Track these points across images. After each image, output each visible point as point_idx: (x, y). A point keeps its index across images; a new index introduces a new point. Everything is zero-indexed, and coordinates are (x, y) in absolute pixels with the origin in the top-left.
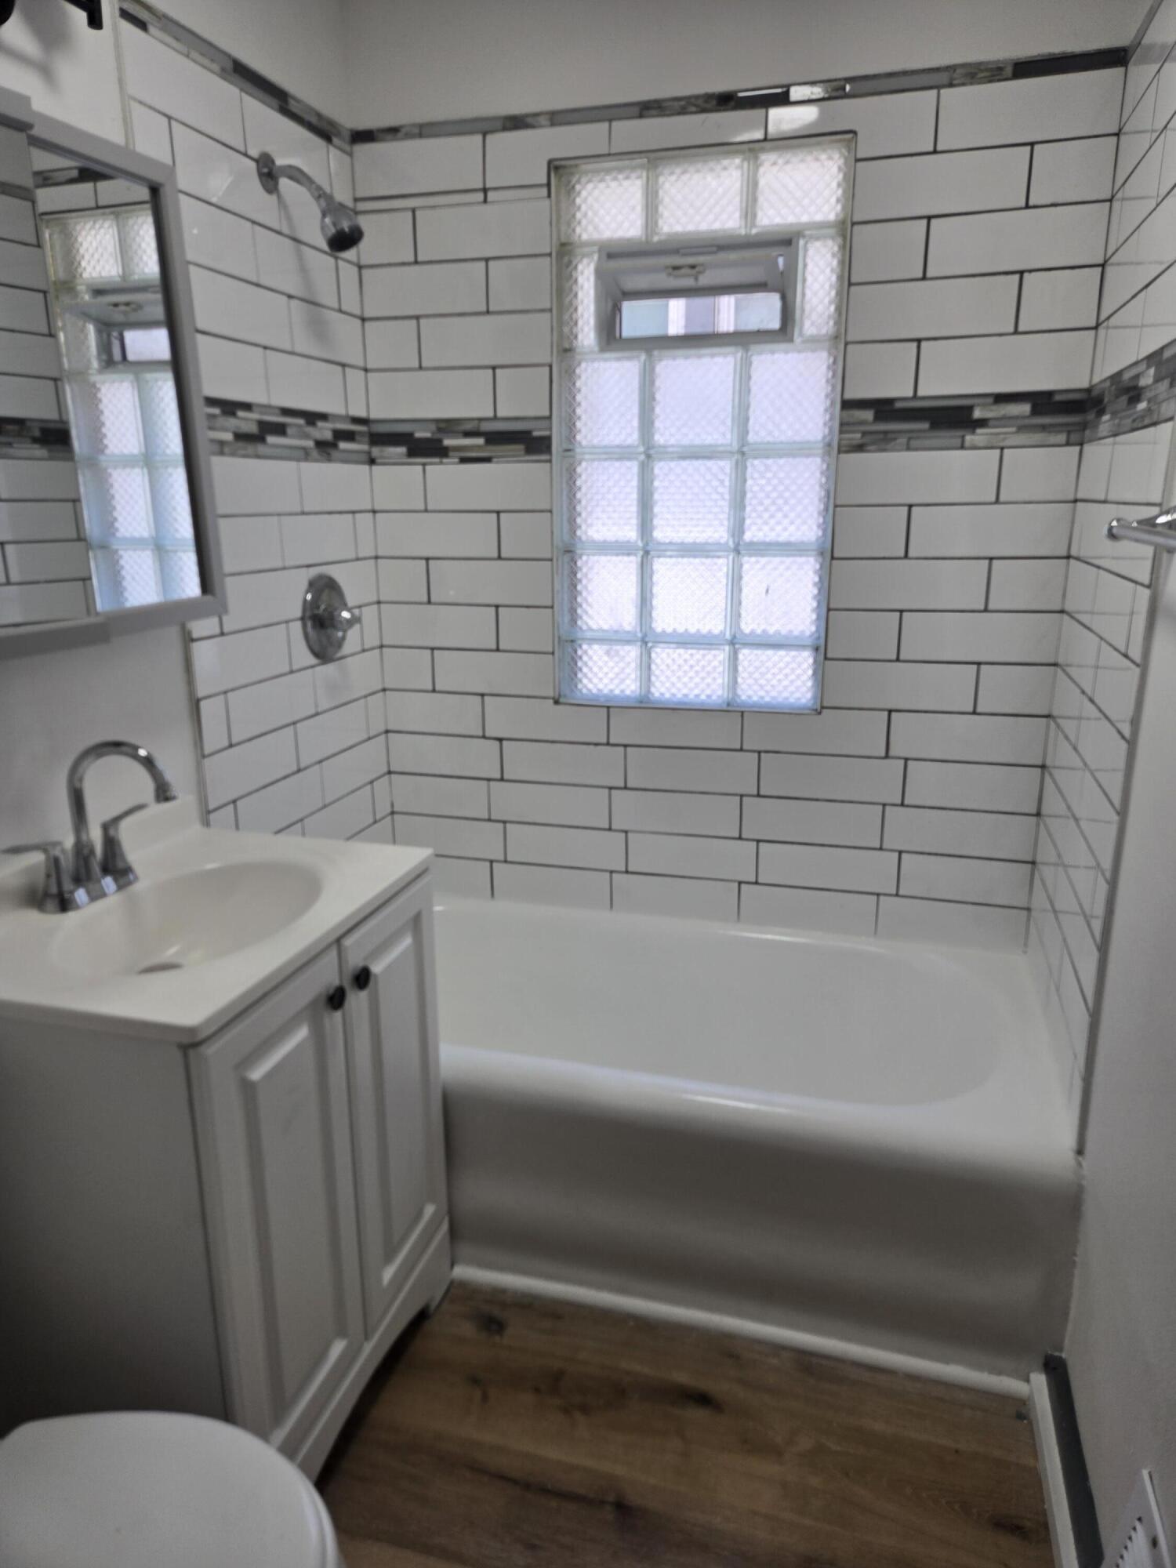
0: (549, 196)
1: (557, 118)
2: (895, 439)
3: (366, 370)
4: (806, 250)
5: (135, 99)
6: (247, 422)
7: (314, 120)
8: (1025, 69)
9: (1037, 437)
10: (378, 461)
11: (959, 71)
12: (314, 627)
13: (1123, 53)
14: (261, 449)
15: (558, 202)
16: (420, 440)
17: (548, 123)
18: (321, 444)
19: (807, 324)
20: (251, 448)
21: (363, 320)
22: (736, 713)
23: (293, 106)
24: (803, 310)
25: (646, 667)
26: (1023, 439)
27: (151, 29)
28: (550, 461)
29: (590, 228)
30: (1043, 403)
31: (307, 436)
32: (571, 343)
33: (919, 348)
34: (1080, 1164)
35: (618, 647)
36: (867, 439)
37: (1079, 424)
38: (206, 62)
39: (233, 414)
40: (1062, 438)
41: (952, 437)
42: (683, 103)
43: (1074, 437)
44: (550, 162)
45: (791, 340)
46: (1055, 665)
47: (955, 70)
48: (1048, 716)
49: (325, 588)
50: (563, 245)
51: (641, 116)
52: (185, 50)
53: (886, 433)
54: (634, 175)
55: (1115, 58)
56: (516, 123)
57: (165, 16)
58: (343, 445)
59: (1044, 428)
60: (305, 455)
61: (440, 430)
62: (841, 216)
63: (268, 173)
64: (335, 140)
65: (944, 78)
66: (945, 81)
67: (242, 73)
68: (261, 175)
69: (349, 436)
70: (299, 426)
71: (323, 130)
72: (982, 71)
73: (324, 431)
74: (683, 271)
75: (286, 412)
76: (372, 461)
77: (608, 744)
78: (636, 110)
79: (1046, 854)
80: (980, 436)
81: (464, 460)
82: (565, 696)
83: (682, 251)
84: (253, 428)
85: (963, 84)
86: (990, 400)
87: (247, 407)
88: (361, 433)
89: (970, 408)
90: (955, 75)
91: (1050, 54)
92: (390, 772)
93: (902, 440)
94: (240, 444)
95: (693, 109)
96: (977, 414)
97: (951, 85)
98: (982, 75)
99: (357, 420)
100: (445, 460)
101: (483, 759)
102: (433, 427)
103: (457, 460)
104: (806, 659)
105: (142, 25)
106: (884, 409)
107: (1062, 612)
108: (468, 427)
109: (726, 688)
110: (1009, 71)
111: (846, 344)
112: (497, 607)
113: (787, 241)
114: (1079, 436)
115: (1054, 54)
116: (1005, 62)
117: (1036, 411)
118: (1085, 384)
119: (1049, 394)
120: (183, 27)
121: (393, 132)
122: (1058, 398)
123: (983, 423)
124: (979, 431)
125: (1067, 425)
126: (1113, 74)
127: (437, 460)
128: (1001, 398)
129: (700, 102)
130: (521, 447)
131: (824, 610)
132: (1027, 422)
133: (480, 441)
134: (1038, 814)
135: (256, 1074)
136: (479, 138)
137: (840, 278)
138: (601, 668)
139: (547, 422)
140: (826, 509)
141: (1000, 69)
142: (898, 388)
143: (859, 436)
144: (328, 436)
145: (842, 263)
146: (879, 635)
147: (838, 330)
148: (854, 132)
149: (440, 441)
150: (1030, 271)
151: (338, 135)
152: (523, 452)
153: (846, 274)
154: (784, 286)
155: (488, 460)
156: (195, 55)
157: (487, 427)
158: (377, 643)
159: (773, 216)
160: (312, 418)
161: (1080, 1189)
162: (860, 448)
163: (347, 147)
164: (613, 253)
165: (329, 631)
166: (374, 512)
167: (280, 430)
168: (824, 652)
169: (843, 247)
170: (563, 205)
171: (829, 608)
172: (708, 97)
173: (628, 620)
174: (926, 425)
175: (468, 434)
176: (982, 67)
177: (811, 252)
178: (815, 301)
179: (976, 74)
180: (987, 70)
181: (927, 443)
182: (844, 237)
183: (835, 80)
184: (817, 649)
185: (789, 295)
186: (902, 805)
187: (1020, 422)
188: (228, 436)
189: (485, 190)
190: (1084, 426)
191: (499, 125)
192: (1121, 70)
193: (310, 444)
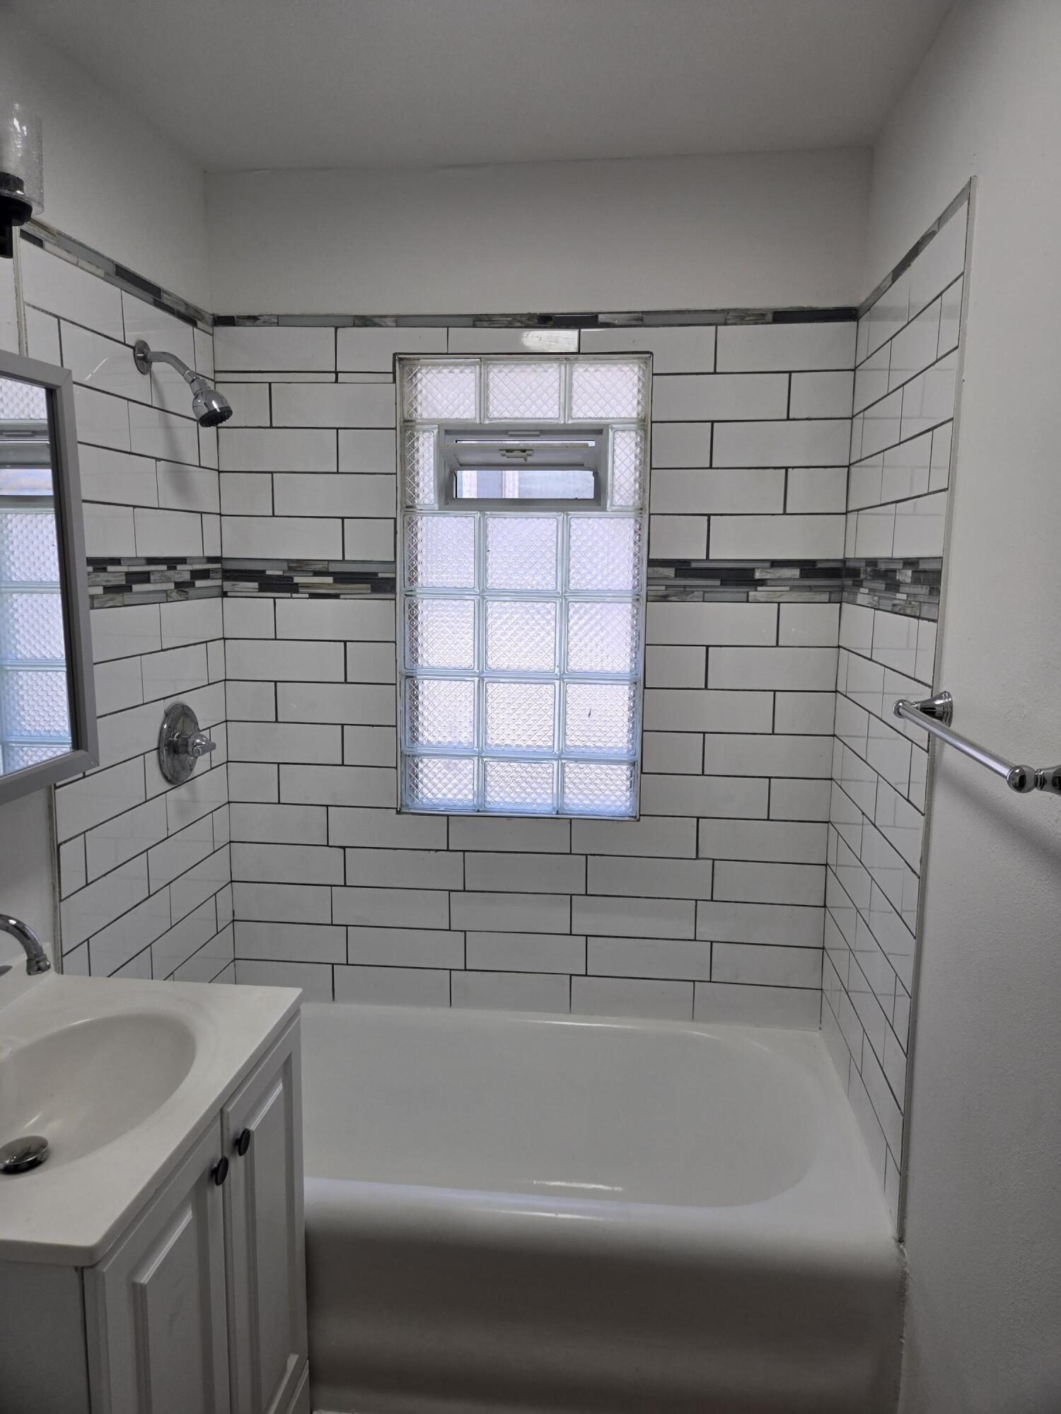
0: (394, 381)
1: (401, 321)
2: (693, 592)
3: (221, 515)
4: (614, 439)
5: (29, 305)
6: (115, 575)
7: (182, 309)
8: (782, 317)
9: (807, 596)
10: (229, 594)
11: (731, 314)
12: (169, 754)
13: (854, 312)
14: (127, 598)
15: (402, 386)
16: (271, 577)
17: (394, 325)
18: (180, 586)
19: (617, 497)
20: (118, 599)
21: (220, 472)
22: (564, 821)
23: (166, 300)
24: (613, 486)
25: (482, 779)
26: (794, 596)
27: (47, 245)
28: (395, 599)
29: (430, 409)
30: (809, 569)
31: (169, 580)
32: (413, 501)
33: (709, 521)
34: (901, 1252)
35: (457, 761)
36: (670, 591)
37: (838, 586)
38: (93, 269)
39: (105, 570)
40: (825, 597)
41: (739, 592)
42: (509, 319)
43: (835, 597)
44: (395, 355)
45: (604, 509)
46: (831, 779)
47: (728, 313)
48: (827, 822)
49: (180, 716)
50: (406, 421)
51: (474, 326)
52: (74, 259)
53: (685, 586)
54: (467, 371)
55: (848, 314)
56: (364, 321)
57: (59, 234)
58: (199, 583)
59: (810, 588)
60: (166, 597)
61: (290, 569)
62: (642, 415)
63: (143, 358)
64: (199, 324)
65: (720, 318)
66: (722, 321)
67: (124, 276)
68: (136, 359)
69: (204, 574)
70: (162, 571)
71: (190, 317)
72: (749, 315)
73: (183, 573)
74: (515, 454)
75: (151, 561)
76: (224, 595)
77: (448, 850)
78: (470, 321)
79: (833, 940)
80: (761, 592)
81: (313, 596)
82: (407, 805)
83: (509, 433)
84: (122, 581)
85: (735, 324)
86: (768, 565)
87: (116, 561)
88: (215, 570)
89: (753, 570)
90: (728, 317)
91: (799, 308)
92: (232, 881)
93: (698, 594)
94: (110, 596)
95: (519, 324)
96: (758, 575)
97: (725, 324)
98: (748, 319)
99: (211, 560)
100: (294, 595)
101: (328, 866)
102: (285, 566)
103: (307, 596)
104: (623, 772)
105: (39, 242)
106: (683, 568)
107: (834, 736)
108: (318, 567)
109: (555, 797)
110: (770, 317)
111: (650, 515)
112: (343, 725)
113: (598, 431)
114: (838, 597)
115: (804, 308)
116: (767, 310)
117: (804, 575)
118: (841, 557)
119: (813, 562)
120: (74, 241)
121: (253, 319)
122: (819, 565)
123: (762, 582)
124: (759, 588)
125: (827, 586)
126: (849, 326)
127: (288, 595)
128: (775, 564)
129: (523, 319)
130: (366, 587)
131: (639, 731)
132: (797, 583)
133: (330, 580)
134: (825, 906)
135: (145, 1278)
136: (333, 329)
137: (642, 462)
138: (440, 780)
139: (393, 566)
140: (637, 647)
141: (763, 315)
142: (695, 552)
143: (664, 588)
144: (187, 577)
145: (643, 451)
146: (686, 753)
147: (643, 504)
148: (651, 353)
149: (292, 578)
150: (793, 468)
151: (202, 319)
152: (370, 591)
153: (648, 460)
154: (597, 465)
155: (336, 596)
156: (83, 263)
157: (334, 568)
158: (226, 760)
159: (586, 410)
160: (172, 563)
161: (905, 1276)
162: (664, 598)
163: (210, 330)
164: (451, 431)
165: (183, 756)
166: (225, 639)
167: (145, 578)
168: (640, 769)
169: (644, 439)
170: (407, 390)
171: (644, 730)
172: (531, 316)
173: (465, 735)
174: (718, 583)
175: (317, 574)
176: (749, 313)
177: (618, 440)
178: (622, 480)
179: (745, 317)
180: (753, 315)
181: (718, 596)
182: (645, 431)
183: (634, 312)
184: (633, 764)
185: (601, 474)
186: (712, 900)
187: (792, 583)
188: (100, 590)
189: (336, 373)
190: (842, 589)
191: (350, 321)
192: (855, 324)
193: (172, 586)
